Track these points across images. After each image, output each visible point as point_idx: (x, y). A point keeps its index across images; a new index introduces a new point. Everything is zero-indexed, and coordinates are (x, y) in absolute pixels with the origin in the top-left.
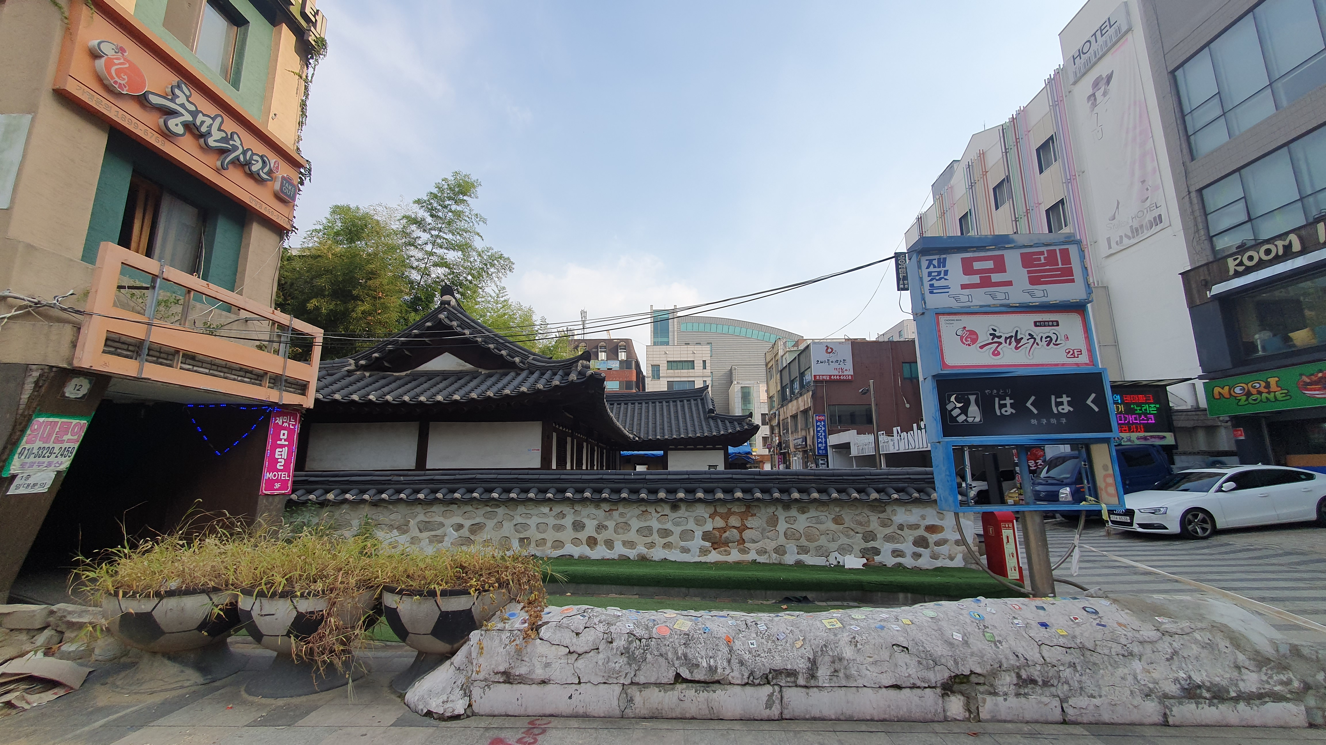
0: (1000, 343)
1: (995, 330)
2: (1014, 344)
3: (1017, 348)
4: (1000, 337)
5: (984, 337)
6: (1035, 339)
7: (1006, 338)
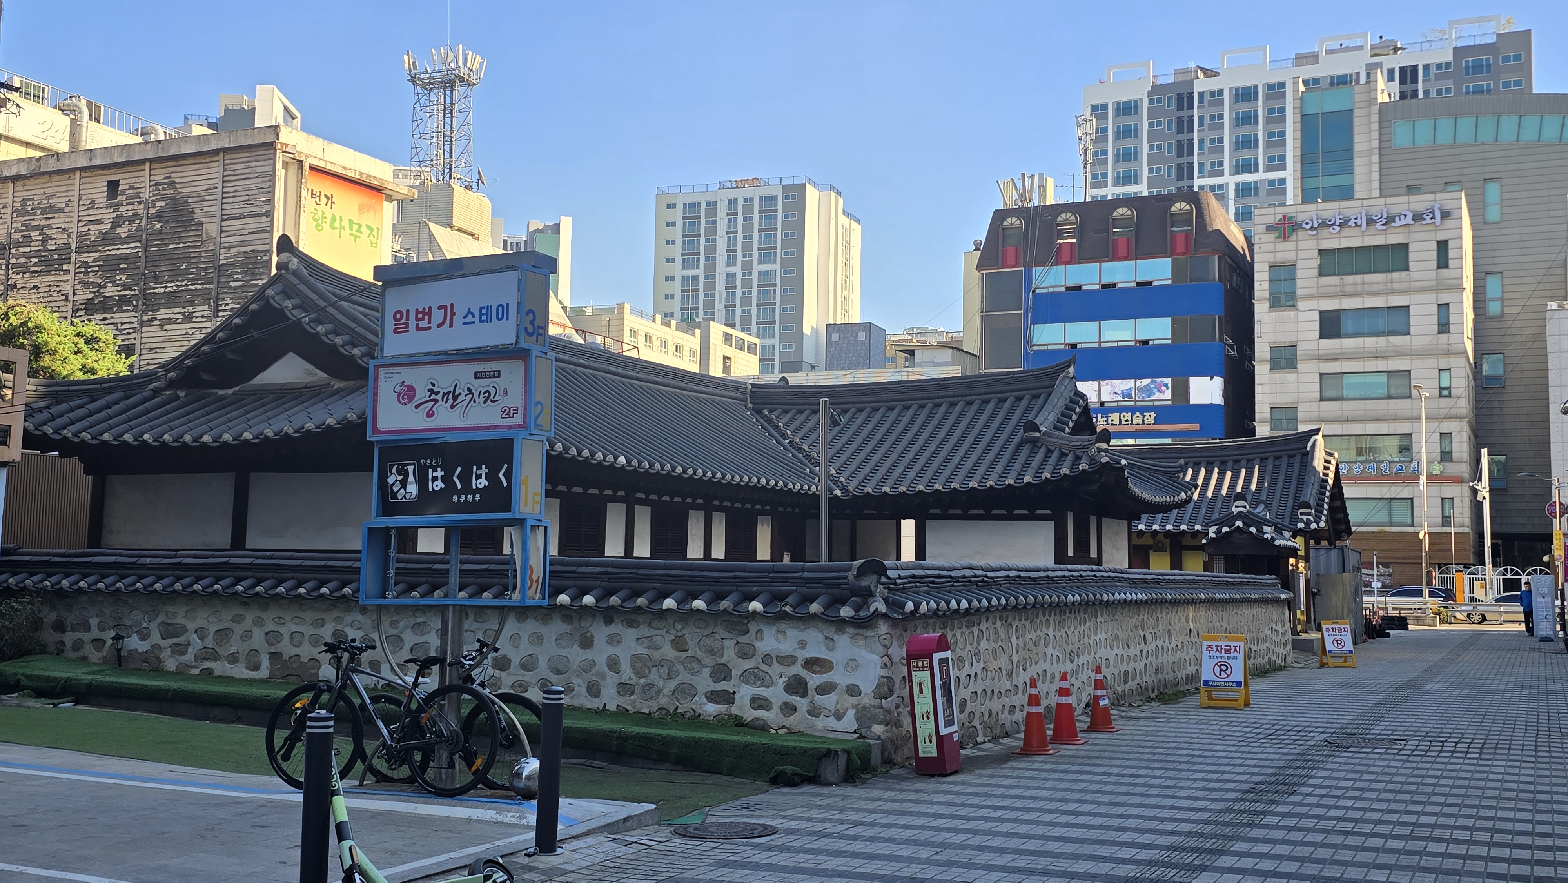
0: (436, 401)
1: (433, 385)
2: (451, 401)
3: (452, 407)
4: (437, 393)
5: (421, 394)
6: (473, 395)
7: (444, 394)
